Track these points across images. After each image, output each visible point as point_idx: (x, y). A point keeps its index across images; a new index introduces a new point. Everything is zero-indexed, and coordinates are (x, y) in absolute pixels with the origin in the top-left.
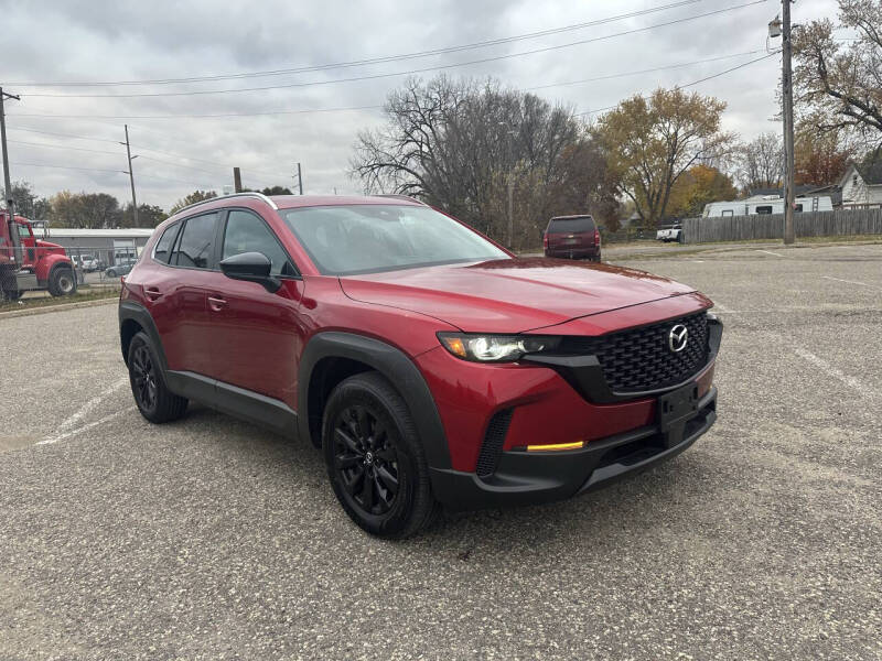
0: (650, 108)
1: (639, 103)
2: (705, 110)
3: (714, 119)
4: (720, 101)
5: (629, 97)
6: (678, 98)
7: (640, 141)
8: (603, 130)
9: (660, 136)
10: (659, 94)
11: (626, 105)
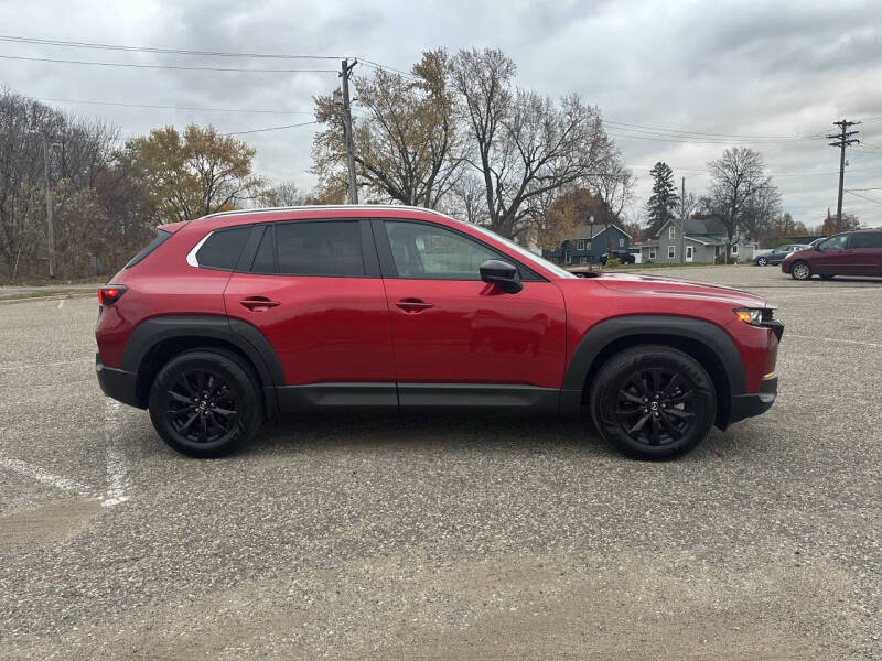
0: (183, 143)
1: (173, 136)
2: (237, 152)
3: (245, 162)
4: (250, 146)
5: (162, 127)
6: (211, 137)
7: (174, 173)
8: (133, 156)
9: (193, 171)
10: (192, 130)
11: (159, 135)
